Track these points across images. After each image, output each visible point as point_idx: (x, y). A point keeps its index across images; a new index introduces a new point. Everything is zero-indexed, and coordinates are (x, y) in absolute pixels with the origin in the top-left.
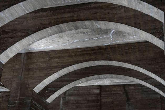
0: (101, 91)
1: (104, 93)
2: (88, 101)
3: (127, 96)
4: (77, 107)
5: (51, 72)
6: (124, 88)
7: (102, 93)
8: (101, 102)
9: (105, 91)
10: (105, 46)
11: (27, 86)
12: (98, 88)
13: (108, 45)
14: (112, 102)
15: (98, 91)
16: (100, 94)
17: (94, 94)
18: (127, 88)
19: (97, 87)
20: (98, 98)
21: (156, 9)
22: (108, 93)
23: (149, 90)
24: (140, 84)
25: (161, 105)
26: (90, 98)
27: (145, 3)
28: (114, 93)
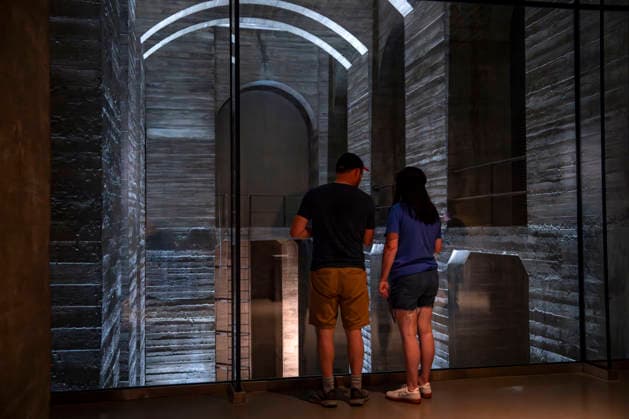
0: (215, 37)
1: (222, 42)
2: (192, 55)
3: (263, 51)
6: (259, 36)
8: (216, 59)
12: (211, 33)
15: (211, 37)
16: (214, 43)
17: (203, 42)
18: (263, 37)
20: (210, 50)
24: (287, 32)
26: (197, 50)
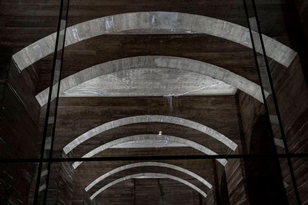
0: (135, 184)
1: (138, 187)
2: (122, 195)
3: (161, 190)
4: (110, 201)
5: (104, 171)
6: (158, 182)
7: (136, 187)
8: (135, 196)
9: (139, 185)
10: (158, 148)
11: (78, 184)
12: (132, 182)
13: (161, 148)
14: (147, 197)
15: (132, 185)
16: (134, 188)
17: (128, 188)
18: (161, 182)
19: (131, 180)
20: (132, 191)
21: (231, 141)
22: (142, 186)
23: (182, 185)
25: (193, 200)
26: (125, 192)
27: (223, 135)
28: (148, 186)
